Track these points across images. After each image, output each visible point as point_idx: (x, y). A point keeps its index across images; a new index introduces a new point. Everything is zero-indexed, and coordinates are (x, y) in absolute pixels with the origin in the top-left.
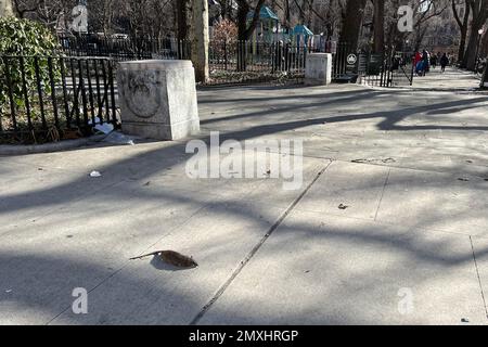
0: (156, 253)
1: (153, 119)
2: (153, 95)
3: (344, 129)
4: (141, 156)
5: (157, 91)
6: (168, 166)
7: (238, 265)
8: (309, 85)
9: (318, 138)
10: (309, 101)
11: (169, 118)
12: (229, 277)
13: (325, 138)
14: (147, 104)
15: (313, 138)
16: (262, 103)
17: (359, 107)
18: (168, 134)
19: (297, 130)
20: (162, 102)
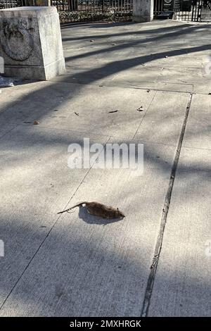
0: (80, 205)
1: (28, 62)
2: (27, 40)
3: (185, 63)
4: (26, 98)
5: (31, 37)
6: (54, 107)
7: (161, 214)
8: (136, 22)
9: (169, 73)
10: (143, 37)
11: (42, 61)
12: (159, 228)
13: (174, 72)
14: (22, 49)
15: (165, 73)
16: (104, 40)
17: (186, 41)
18: (42, 75)
19: (146, 65)
20: (35, 47)
